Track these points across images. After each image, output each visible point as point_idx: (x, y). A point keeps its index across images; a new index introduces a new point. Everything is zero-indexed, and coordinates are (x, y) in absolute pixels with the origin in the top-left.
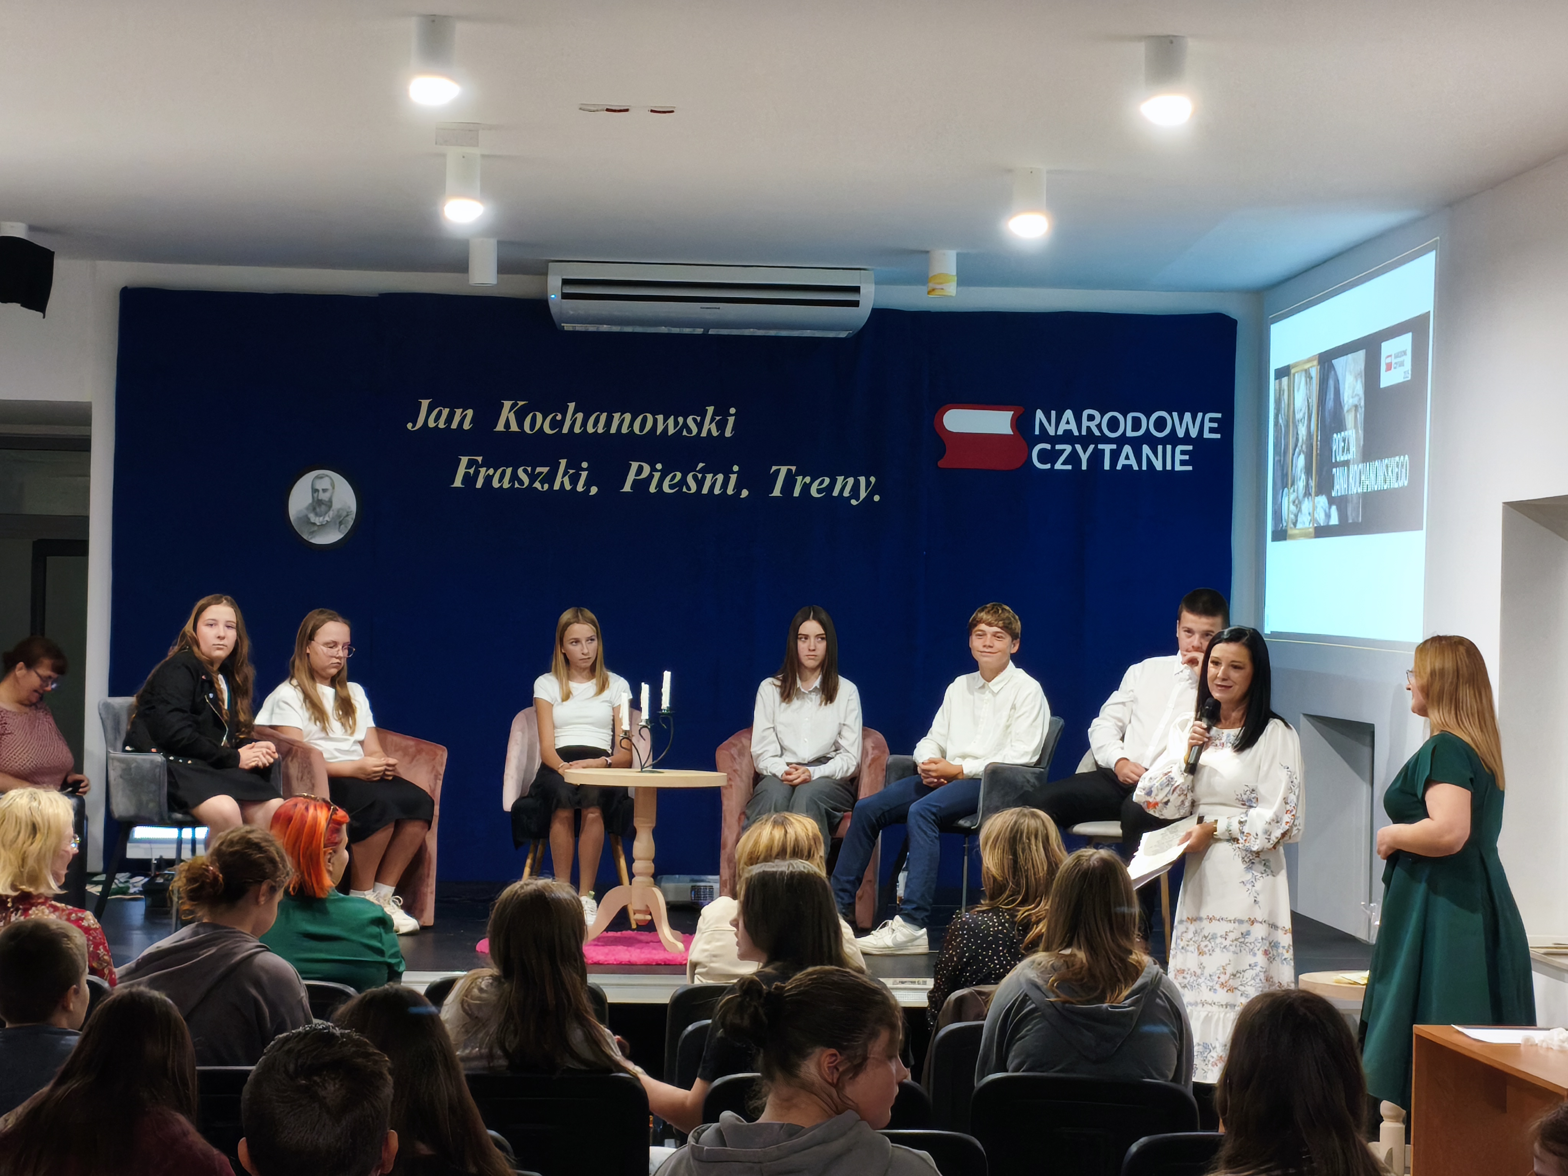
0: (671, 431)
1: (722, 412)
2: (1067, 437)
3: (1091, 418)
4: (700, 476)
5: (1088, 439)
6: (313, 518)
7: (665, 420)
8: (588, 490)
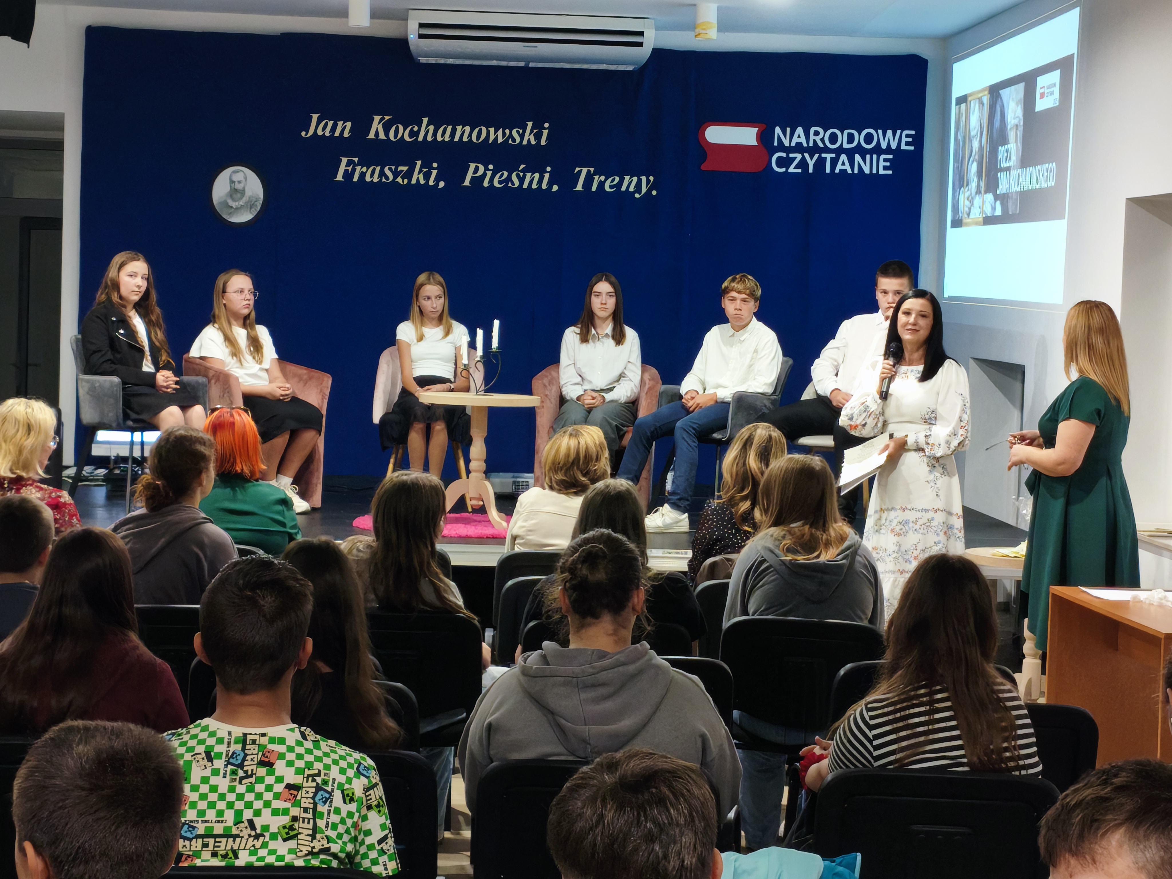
0: (500, 140)
1: (538, 126)
2: (799, 148)
3: (817, 133)
4: (521, 174)
5: (814, 150)
6: (231, 203)
7: (496, 132)
8: (437, 184)
